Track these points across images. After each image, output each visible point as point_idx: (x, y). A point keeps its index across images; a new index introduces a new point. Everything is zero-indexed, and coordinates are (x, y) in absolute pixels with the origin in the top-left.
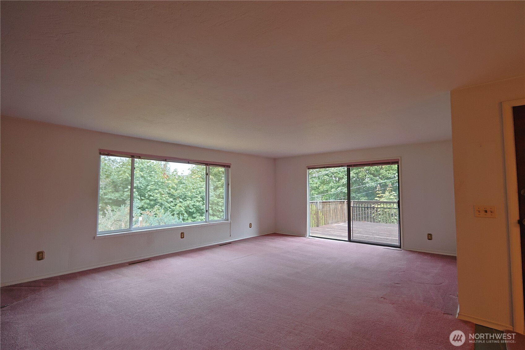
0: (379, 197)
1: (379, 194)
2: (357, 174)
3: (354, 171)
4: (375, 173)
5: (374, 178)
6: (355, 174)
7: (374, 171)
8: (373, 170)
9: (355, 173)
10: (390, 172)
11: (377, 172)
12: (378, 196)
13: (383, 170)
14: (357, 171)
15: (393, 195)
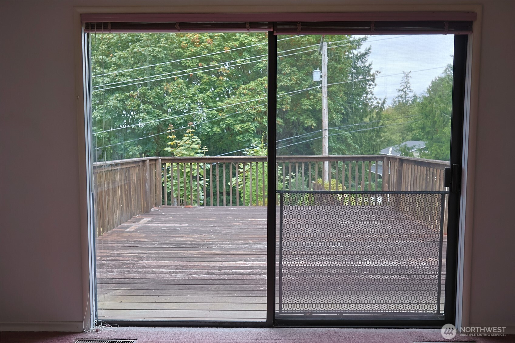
0: (172, 147)
1: (171, 140)
2: (123, 101)
3: (117, 95)
4: (156, 102)
5: (154, 111)
6: (119, 101)
7: (154, 98)
8: (153, 96)
9: (119, 99)
10: (182, 101)
11: (159, 99)
12: (169, 143)
13: (169, 98)
14: (123, 96)
15: (196, 143)
